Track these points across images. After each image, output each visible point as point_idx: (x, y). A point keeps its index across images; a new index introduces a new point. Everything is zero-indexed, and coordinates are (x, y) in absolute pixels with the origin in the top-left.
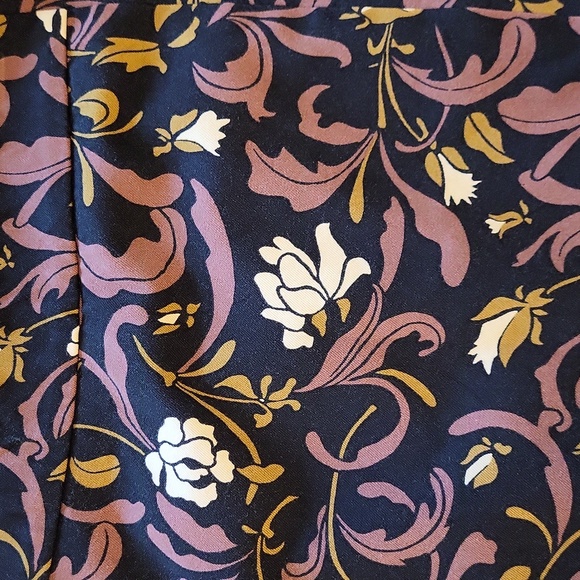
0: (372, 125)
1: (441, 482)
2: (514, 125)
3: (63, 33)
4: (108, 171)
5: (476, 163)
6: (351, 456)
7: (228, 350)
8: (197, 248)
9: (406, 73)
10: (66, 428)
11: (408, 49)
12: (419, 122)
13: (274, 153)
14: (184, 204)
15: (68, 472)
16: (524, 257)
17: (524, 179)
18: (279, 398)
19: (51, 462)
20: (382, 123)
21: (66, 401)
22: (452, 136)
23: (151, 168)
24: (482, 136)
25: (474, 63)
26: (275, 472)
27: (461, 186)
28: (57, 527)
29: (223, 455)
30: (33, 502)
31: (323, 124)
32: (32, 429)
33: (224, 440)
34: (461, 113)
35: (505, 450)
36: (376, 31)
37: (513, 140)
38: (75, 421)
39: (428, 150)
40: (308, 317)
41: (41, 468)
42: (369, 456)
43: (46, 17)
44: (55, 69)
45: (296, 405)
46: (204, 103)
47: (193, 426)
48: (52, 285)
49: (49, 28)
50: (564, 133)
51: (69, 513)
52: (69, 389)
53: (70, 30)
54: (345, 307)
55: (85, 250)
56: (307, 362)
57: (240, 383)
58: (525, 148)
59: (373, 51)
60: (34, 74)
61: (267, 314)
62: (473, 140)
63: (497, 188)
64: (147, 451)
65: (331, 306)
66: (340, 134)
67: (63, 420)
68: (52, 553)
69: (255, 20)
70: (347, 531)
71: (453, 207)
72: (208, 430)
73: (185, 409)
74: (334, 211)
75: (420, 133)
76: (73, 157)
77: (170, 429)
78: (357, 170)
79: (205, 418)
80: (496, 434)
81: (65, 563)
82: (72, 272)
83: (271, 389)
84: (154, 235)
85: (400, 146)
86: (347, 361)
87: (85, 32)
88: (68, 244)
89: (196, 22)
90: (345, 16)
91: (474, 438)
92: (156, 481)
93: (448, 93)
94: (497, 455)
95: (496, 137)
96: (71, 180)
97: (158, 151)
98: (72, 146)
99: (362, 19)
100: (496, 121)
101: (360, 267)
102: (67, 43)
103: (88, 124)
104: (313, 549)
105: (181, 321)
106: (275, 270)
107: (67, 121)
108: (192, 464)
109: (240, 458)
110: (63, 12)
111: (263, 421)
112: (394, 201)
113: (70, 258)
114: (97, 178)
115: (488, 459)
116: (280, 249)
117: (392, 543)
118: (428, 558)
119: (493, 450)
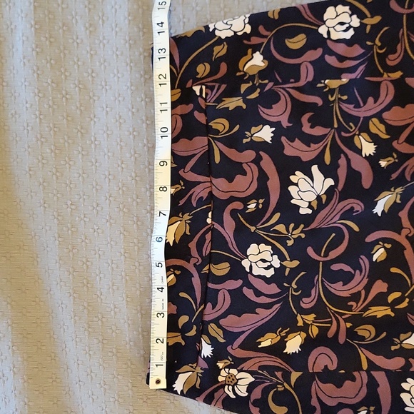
0: (332, 127)
1: (364, 262)
2: (390, 122)
3: (204, 96)
4: (226, 150)
5: (374, 138)
6: (326, 255)
7: (277, 216)
8: (263, 177)
9: (344, 107)
10: (208, 252)
11: (345, 98)
12: (351, 124)
13: (292, 141)
14: (257, 161)
15: (209, 269)
16: (394, 176)
17: (395, 144)
18: (296, 233)
19: (203, 265)
20: (336, 126)
21: (207, 241)
22: (364, 128)
23: (241, 148)
24: (377, 127)
25: (371, 100)
26: (296, 263)
27: (369, 148)
28: (205, 290)
29: (275, 257)
30: (196, 281)
31: (312, 127)
32: (194, 252)
33: (276, 251)
34: (367, 119)
35: (389, 246)
36: (332, 91)
37: (389, 129)
38: (211, 249)
39: (355, 135)
40: (310, 202)
41: (199, 268)
42: (334, 254)
43: (197, 89)
44: (201, 110)
45: (303, 236)
46: (265, 122)
47: (263, 246)
48: (201, 195)
49: (198, 93)
50: (409, 125)
51: (210, 285)
52: (208, 237)
53: (206, 94)
54: (324, 198)
55: (215, 181)
56: (308, 219)
57: (281, 228)
58: (394, 131)
59: (331, 99)
60: (192, 112)
61: (293, 201)
62: (373, 129)
63: (384, 148)
64: (242, 259)
65: (319, 198)
66: (318, 131)
67: (207, 249)
68: (204, 301)
69: (283, 88)
70: (327, 284)
71: (366, 158)
72: (269, 248)
73: (259, 240)
74: (319, 160)
75: (351, 128)
76: (210, 144)
77: (253, 249)
78: (326, 145)
79: (267, 243)
80: (385, 240)
81: (209, 305)
82: (209, 190)
83: (293, 229)
84: (244, 173)
85: (343, 134)
86: (325, 218)
87: (214, 95)
88: (208, 179)
89: (258, 90)
90: (319, 85)
91: (376, 242)
92: (248, 270)
93: (361, 113)
94: (386, 248)
95: (382, 127)
96: (210, 152)
97: (245, 141)
98: (209, 140)
99: (326, 86)
100: (382, 121)
101: (330, 182)
102: (205, 99)
103: (217, 132)
104: (313, 292)
105: (257, 206)
106: (296, 185)
107: (207, 130)
108: (264, 261)
109: (282, 258)
110: (204, 87)
111: (290, 243)
112: (342, 155)
113: (209, 184)
114: (221, 152)
115: (382, 250)
116: (298, 177)
117: (346, 287)
118: (360, 292)
119: (384, 247)
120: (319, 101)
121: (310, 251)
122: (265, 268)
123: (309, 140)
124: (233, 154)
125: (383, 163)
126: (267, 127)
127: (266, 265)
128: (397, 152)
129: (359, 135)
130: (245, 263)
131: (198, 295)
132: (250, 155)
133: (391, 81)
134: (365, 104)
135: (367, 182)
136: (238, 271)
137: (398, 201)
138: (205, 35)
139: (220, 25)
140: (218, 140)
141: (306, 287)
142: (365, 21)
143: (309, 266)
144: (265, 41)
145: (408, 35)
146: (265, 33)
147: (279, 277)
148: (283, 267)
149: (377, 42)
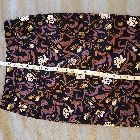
0: (48, 45)
1: (54, 78)
2: (62, 45)
3: (17, 35)
4: (22, 49)
5: (58, 49)
6: (45, 77)
8: (31, 57)
9: (52, 40)
10: (17, 75)
11: (52, 38)
12: (53, 45)
13: (39, 48)
14: (30, 52)
15: (17, 79)
16: (63, 58)
17: (63, 50)
18: (38, 71)
19: (16, 78)
21: (17, 72)
22: (56, 46)
23: (26, 49)
24: (59, 46)
25: (58, 39)
26: (38, 78)
27: (57, 51)
28: (16, 84)
29: (33, 77)
30: (14, 82)
31: (43, 45)
32: (14, 75)
33: (33, 75)
34: (57, 44)
35: (60, 75)
36: (49, 36)
37: (62, 46)
38: (18, 74)
39: (53, 47)
40: (42, 64)
41: (15, 79)
42: (47, 77)
43: (15, 33)
44: (16, 39)
45: (40, 72)
46: (32, 43)
47: (30, 74)
48: (16, 60)
49: (16, 35)
50: (67, 46)
51: (17, 83)
52: (17, 71)
53: (18, 35)
54: (46, 63)
55: (19, 57)
58: (63, 47)
59: (49, 38)
60: (14, 39)
62: (58, 47)
63: (60, 51)
65: (45, 63)
66: (45, 46)
67: (17, 74)
68: (15, 87)
69: (37, 35)
70: (45, 83)
71: (56, 53)
72: (32, 74)
74: (45, 53)
76: (18, 48)
77: (28, 74)
78: (47, 50)
79: (31, 73)
81: (17, 88)
82: (18, 59)
84: (27, 55)
85: (51, 47)
87: (20, 35)
88: (18, 56)
89: (31, 35)
90: (46, 35)
92: (27, 80)
93: (55, 42)
95: (60, 46)
96: (18, 50)
97: (27, 47)
98: (18, 47)
99: (47, 35)
100: (60, 45)
101: (48, 59)
102: (18, 36)
103: (20, 45)
104: (42, 86)
106: (40, 59)
107: (18, 44)
108: (31, 77)
109: (35, 77)
110: (17, 33)
111: (37, 73)
112: (51, 52)
113: (18, 58)
114: (21, 50)
116: (40, 57)
117: (50, 85)
118: (53, 86)
119: (58, 75)
120: (46, 39)
121: (41, 75)
122: (31, 79)
123: (42, 48)
124: (24, 51)
125: (60, 55)
126: (33, 44)
127: (31, 78)
128: (63, 52)
129: (54, 48)
130: (26, 78)
131: (14, 85)
132: (28, 51)
133: (62, 35)
134: (56, 40)
135: (56, 59)
136: (24, 80)
137: (62, 64)
138: (18, 20)
139: (22, 18)
140: (21, 47)
141: (40, 84)
142: (57, 20)
143: (41, 79)
144: (33, 22)
145: (67, 24)
146: (33, 20)
147: (34, 81)
148: (35, 79)
149: (59, 25)
